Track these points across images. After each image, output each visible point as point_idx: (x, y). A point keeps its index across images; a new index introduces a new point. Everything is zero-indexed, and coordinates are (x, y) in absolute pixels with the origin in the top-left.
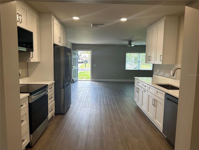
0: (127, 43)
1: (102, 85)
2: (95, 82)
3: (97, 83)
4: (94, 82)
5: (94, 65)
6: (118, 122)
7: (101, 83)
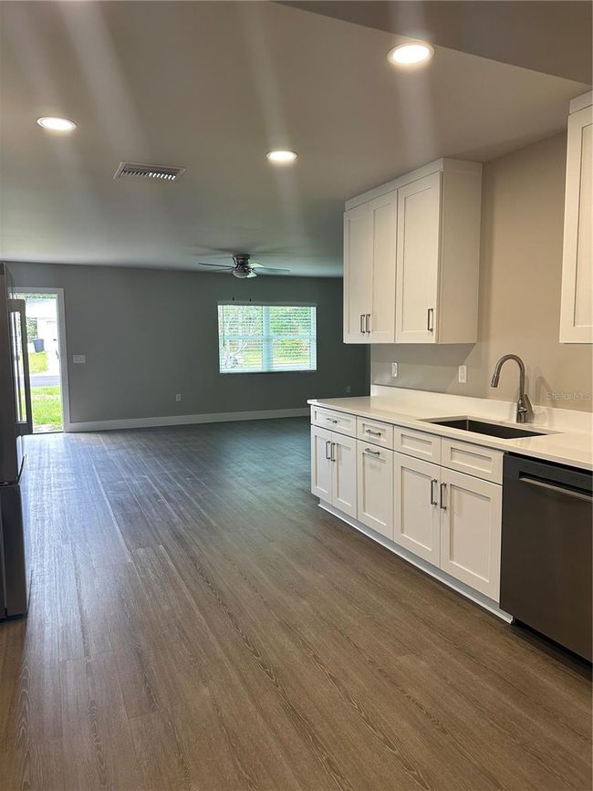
0: (228, 263)
1: (132, 447)
2: (93, 437)
3: (100, 438)
4: (83, 437)
5: (80, 359)
6: (305, 603)
7: (120, 439)
